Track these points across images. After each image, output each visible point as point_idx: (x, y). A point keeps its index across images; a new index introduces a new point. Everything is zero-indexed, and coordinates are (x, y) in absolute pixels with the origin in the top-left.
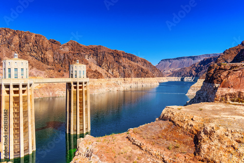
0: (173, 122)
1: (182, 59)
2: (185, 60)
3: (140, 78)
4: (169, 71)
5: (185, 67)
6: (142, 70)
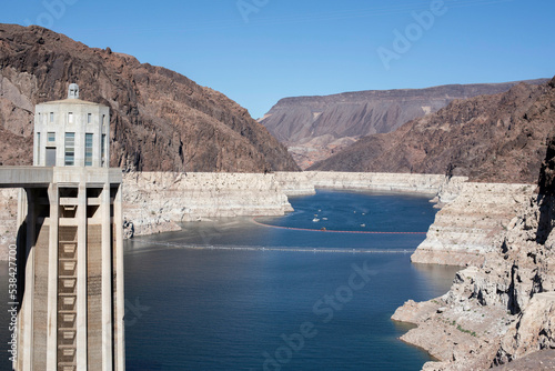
1: (362, 103)
2: (374, 105)
4: (310, 148)
5: (373, 131)
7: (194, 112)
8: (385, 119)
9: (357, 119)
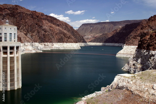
0: (131, 92)
1: (104, 25)
2: (106, 25)
3: (61, 44)
4: (90, 37)
5: (106, 32)
6: (64, 34)
7: (58, 27)
8: (109, 29)
9: (102, 29)
